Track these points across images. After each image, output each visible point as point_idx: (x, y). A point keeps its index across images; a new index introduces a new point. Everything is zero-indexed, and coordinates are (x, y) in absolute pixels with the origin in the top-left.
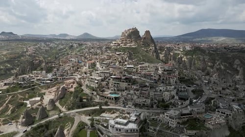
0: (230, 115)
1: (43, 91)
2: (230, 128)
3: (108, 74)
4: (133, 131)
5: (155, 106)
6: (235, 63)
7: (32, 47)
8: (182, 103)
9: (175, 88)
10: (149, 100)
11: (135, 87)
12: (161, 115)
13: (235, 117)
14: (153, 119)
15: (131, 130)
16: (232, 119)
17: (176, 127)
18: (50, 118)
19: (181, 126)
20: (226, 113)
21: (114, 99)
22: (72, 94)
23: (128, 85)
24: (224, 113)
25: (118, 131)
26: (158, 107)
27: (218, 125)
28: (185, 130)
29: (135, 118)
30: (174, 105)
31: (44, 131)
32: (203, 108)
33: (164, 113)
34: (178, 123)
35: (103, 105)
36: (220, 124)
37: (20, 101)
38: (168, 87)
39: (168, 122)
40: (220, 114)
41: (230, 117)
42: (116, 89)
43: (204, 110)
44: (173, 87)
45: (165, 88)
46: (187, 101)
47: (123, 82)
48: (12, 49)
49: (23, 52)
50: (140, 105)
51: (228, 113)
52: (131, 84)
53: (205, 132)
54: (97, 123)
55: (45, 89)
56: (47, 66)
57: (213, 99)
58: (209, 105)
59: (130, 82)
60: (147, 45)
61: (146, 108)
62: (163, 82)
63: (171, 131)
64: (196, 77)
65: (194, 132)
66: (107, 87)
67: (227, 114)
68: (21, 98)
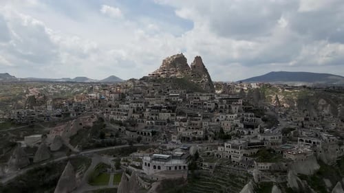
0: (318, 143)
1: (47, 129)
2: (320, 161)
3: (143, 105)
4: (178, 168)
5: (210, 138)
6: (319, 103)
7: (35, 89)
8: (249, 132)
9: (239, 116)
10: (202, 132)
11: (181, 118)
12: (219, 148)
13: (325, 148)
14: (209, 154)
15: (176, 168)
16: (321, 149)
17: (242, 161)
18: (56, 160)
19: (248, 159)
20: (312, 141)
21: (151, 134)
22: (90, 130)
23: (172, 115)
24: (310, 142)
25: (157, 170)
26: (215, 139)
27: (303, 156)
28: (255, 162)
29: (182, 153)
30: (238, 136)
31: (44, 175)
32: (280, 138)
33: (223, 145)
34: (244, 155)
35: (135, 143)
36: (305, 154)
37: (11, 141)
38: (229, 116)
39: (230, 156)
40: (304, 143)
41: (318, 146)
42: (153, 122)
43: (280, 141)
44: (236, 115)
45: (224, 117)
46: (256, 129)
47: (165, 112)
48: (6, 91)
49: (22, 94)
50: (189, 138)
51: (316, 141)
52: (175, 114)
53: (284, 164)
54: (125, 165)
55: (50, 127)
56: (56, 103)
57: (292, 129)
58: (288, 135)
59: (173, 112)
60: (197, 76)
61: (198, 142)
62: (221, 111)
63: (235, 166)
64: (268, 108)
65: (269, 165)
66: (141, 120)
67: (314, 143)
68: (13, 138)
